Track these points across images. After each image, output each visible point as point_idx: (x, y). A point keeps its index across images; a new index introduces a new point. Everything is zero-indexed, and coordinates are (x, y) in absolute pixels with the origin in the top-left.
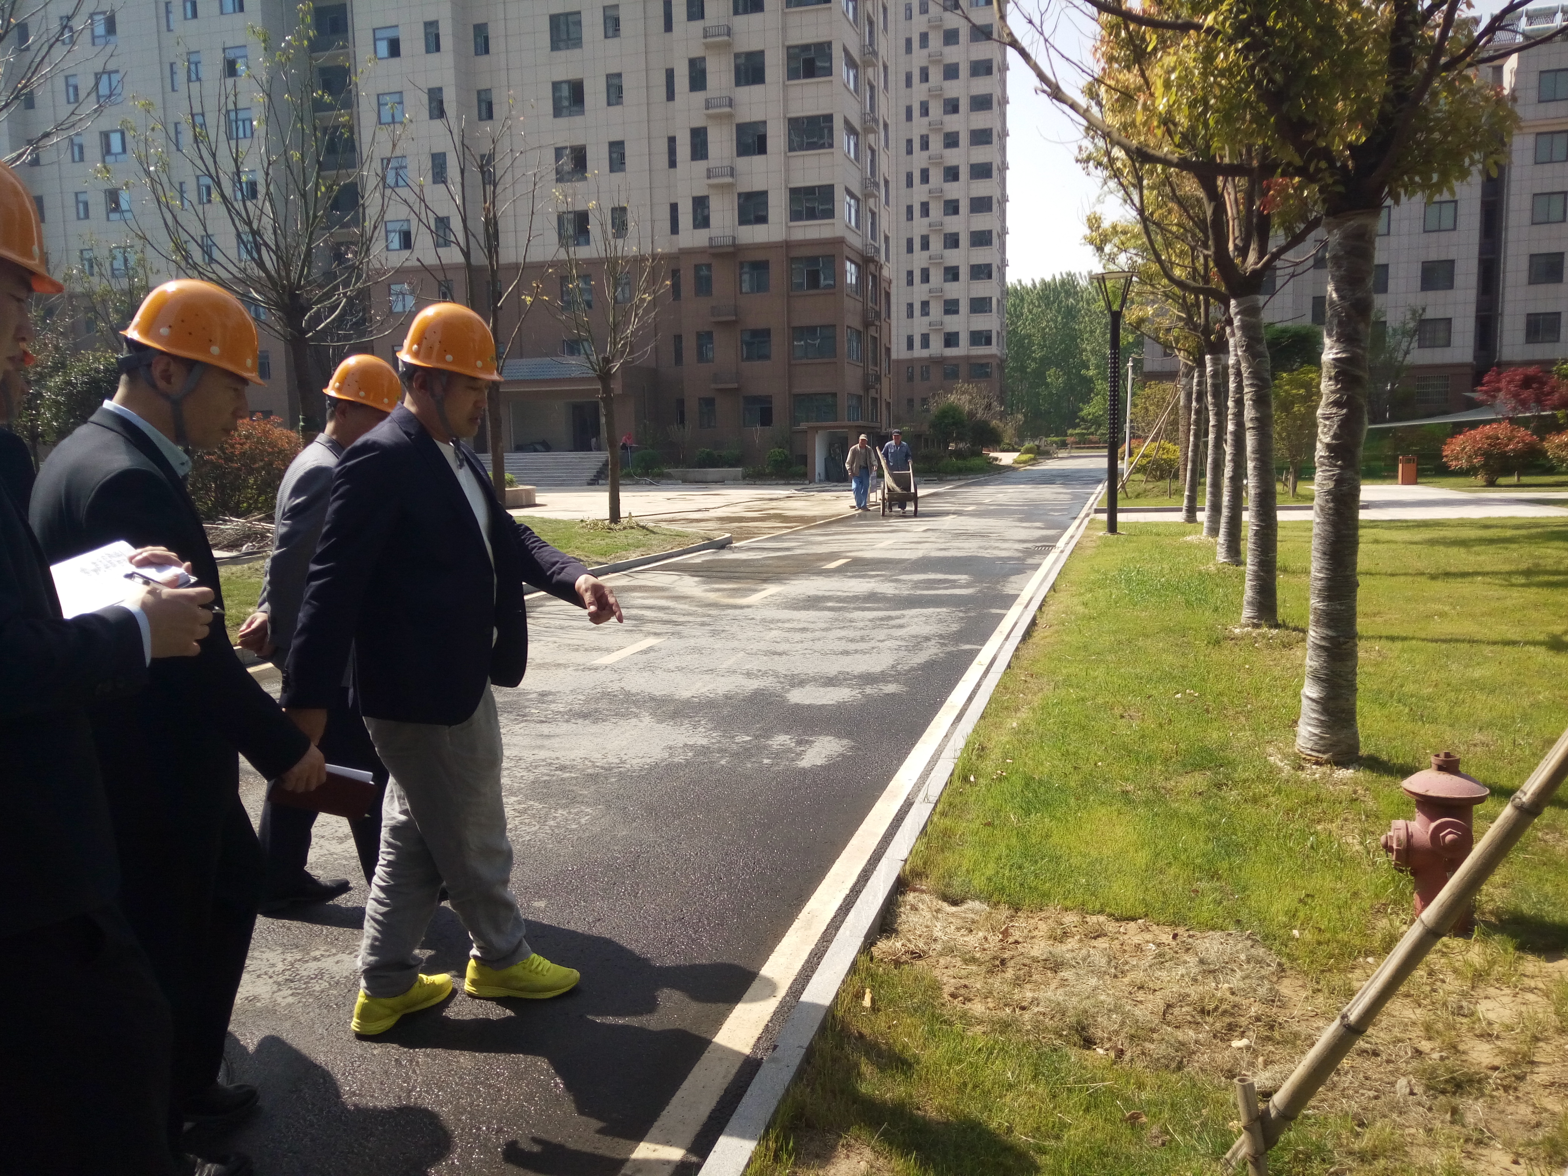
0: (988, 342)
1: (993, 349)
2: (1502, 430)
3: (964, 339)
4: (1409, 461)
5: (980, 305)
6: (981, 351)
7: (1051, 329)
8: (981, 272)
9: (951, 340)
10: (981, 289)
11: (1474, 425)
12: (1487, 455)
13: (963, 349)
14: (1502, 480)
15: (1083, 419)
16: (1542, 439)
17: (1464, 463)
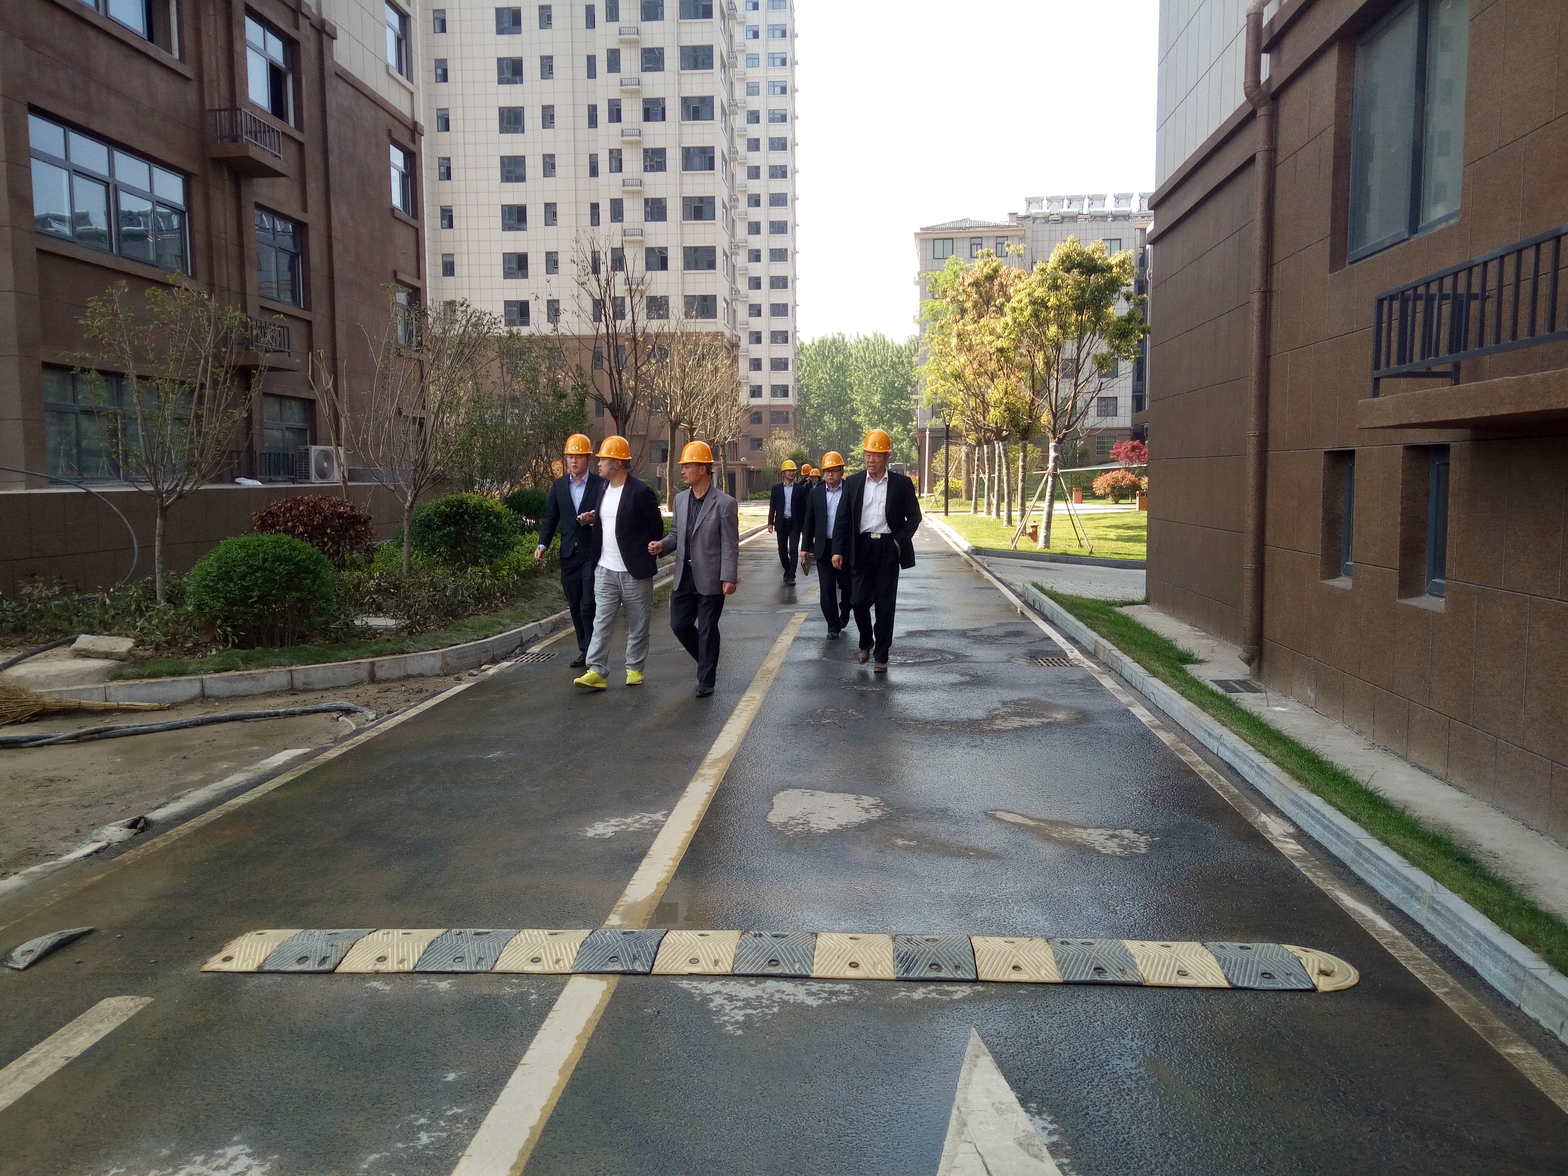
0: (785, 394)
1: (790, 401)
2: (1118, 475)
3: (766, 391)
4: (1077, 491)
5: (779, 365)
6: (780, 401)
7: (826, 380)
8: (781, 337)
9: (756, 392)
10: (781, 351)
11: (1107, 471)
12: (1113, 488)
13: (766, 399)
14: (1120, 501)
15: (853, 458)
16: (1140, 479)
17: (1102, 492)
